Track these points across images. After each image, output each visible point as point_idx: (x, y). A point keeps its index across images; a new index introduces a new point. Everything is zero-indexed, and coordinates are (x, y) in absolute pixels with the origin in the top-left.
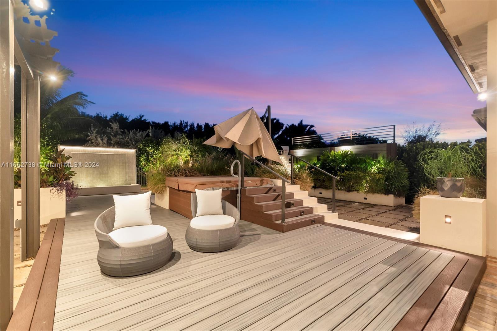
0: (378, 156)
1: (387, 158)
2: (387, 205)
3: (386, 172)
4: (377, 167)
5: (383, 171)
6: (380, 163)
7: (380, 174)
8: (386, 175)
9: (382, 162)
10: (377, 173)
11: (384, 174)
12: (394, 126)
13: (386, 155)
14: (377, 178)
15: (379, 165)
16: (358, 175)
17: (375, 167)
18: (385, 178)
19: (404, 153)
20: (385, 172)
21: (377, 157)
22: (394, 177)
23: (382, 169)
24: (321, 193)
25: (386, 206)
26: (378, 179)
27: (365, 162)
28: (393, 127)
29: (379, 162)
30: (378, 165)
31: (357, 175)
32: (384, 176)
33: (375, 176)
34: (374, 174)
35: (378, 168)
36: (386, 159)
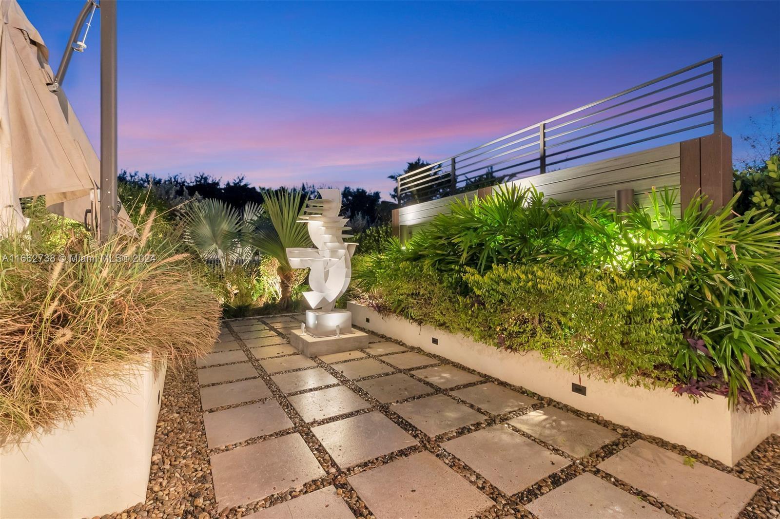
0: (641, 201)
1: (683, 205)
2: (690, 447)
3: (681, 268)
4: (632, 248)
5: (663, 261)
6: (649, 227)
7: (645, 283)
8: (679, 287)
9: (657, 222)
10: (630, 274)
11: (667, 282)
12: (717, 62)
13: (678, 192)
14: (624, 302)
15: (645, 238)
16: (534, 286)
17: (621, 245)
18: (678, 300)
19: (757, 193)
20: (676, 269)
21: (636, 205)
22: (733, 299)
23: (657, 256)
24: (435, 341)
25: (683, 450)
26: (630, 308)
27: (580, 226)
28: (710, 67)
29: (645, 223)
30: (639, 239)
31: (530, 284)
32: (667, 290)
33: (613, 289)
34: (613, 281)
35: (638, 251)
36: (676, 211)
